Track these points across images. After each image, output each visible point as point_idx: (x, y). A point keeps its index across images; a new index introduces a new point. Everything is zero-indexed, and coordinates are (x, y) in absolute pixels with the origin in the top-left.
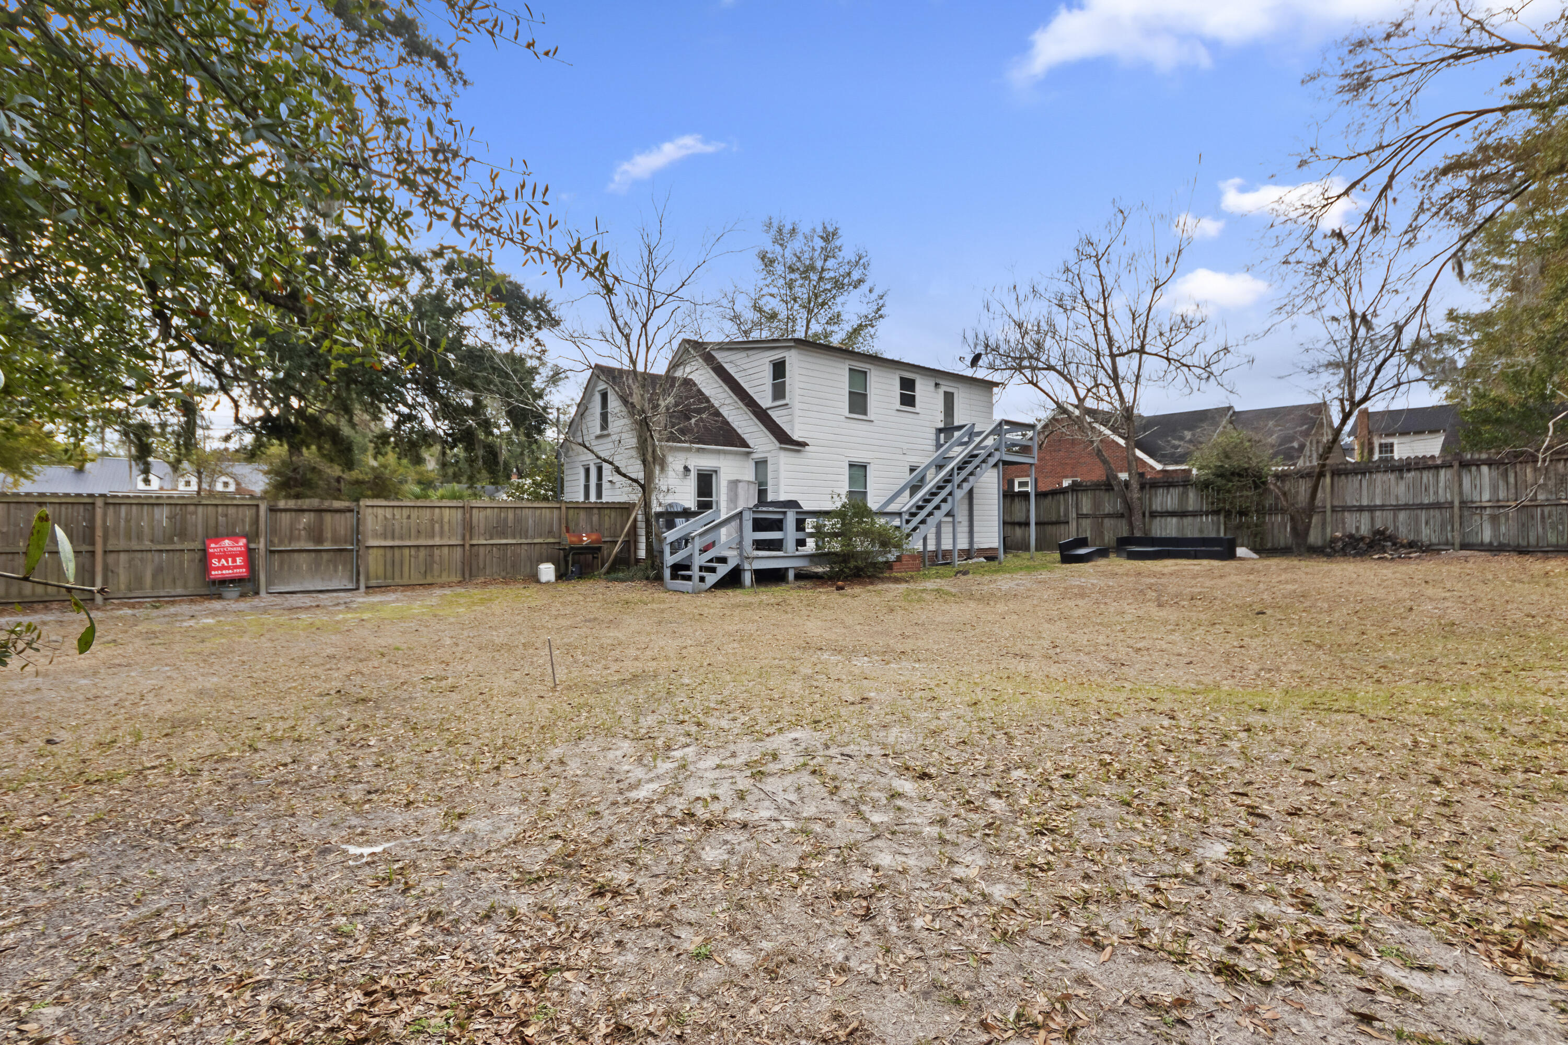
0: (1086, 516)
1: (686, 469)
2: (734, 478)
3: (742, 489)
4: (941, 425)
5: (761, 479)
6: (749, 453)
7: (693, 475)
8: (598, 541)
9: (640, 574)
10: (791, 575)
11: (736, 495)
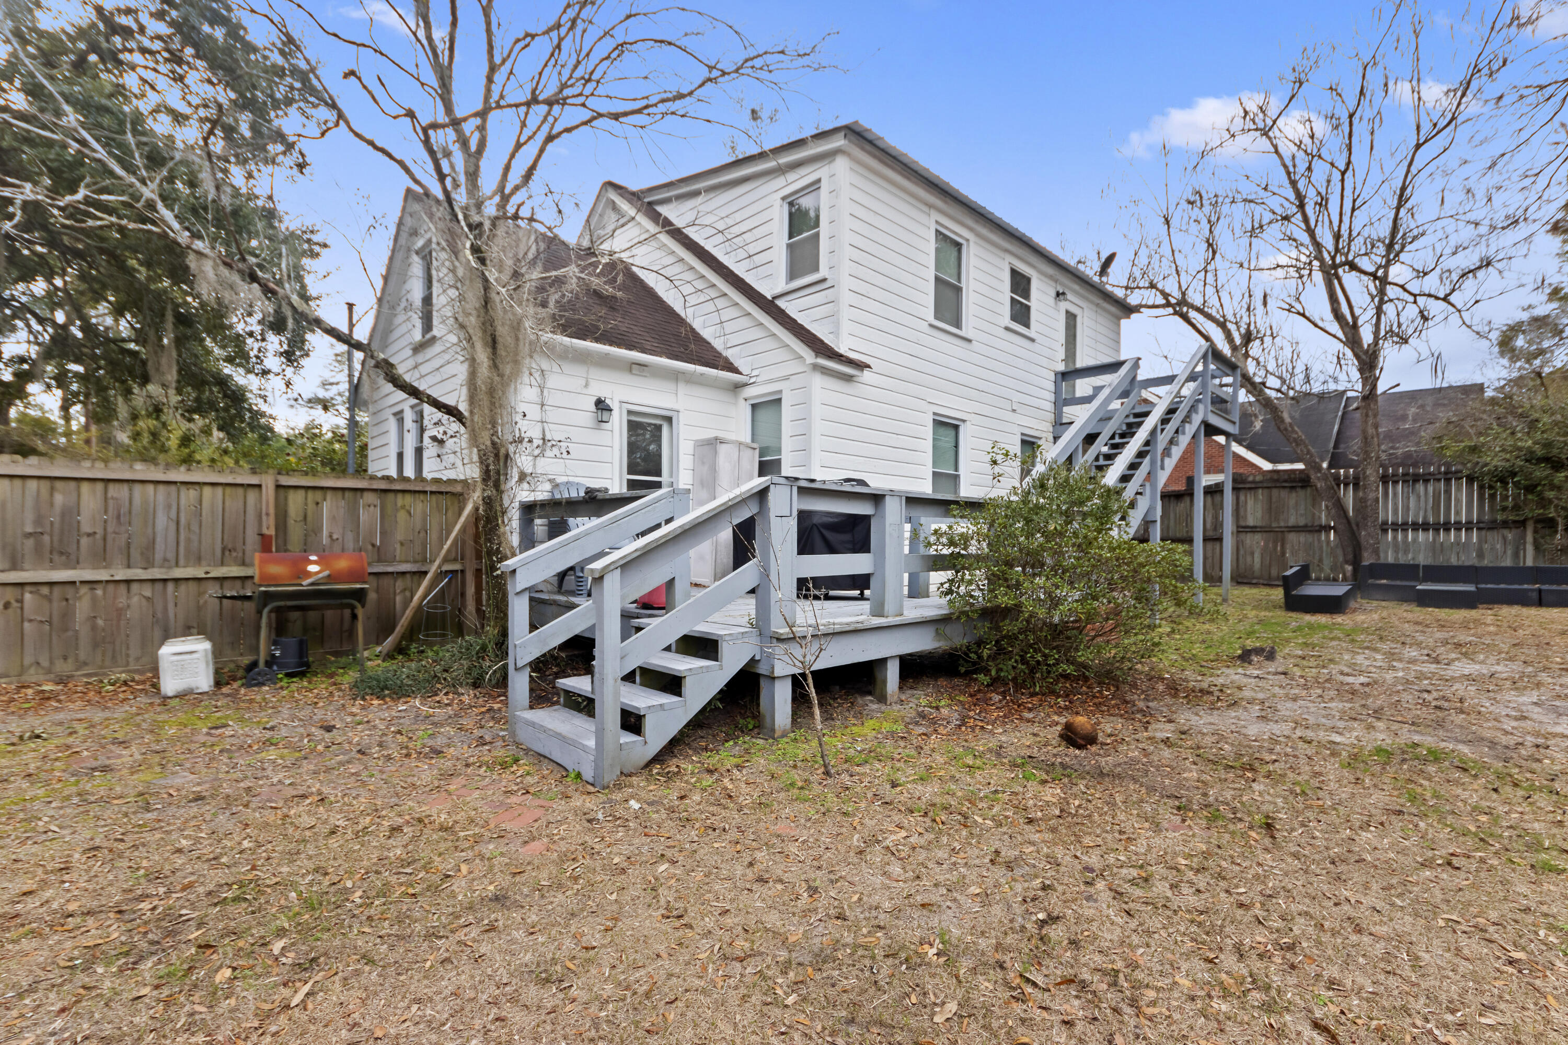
0: (1253, 530)
1: (601, 405)
2: (710, 434)
3: (725, 457)
4: (1061, 367)
5: (766, 441)
6: (737, 387)
7: (618, 422)
8: (355, 575)
9: (459, 668)
10: (893, 673)
11: (714, 470)
